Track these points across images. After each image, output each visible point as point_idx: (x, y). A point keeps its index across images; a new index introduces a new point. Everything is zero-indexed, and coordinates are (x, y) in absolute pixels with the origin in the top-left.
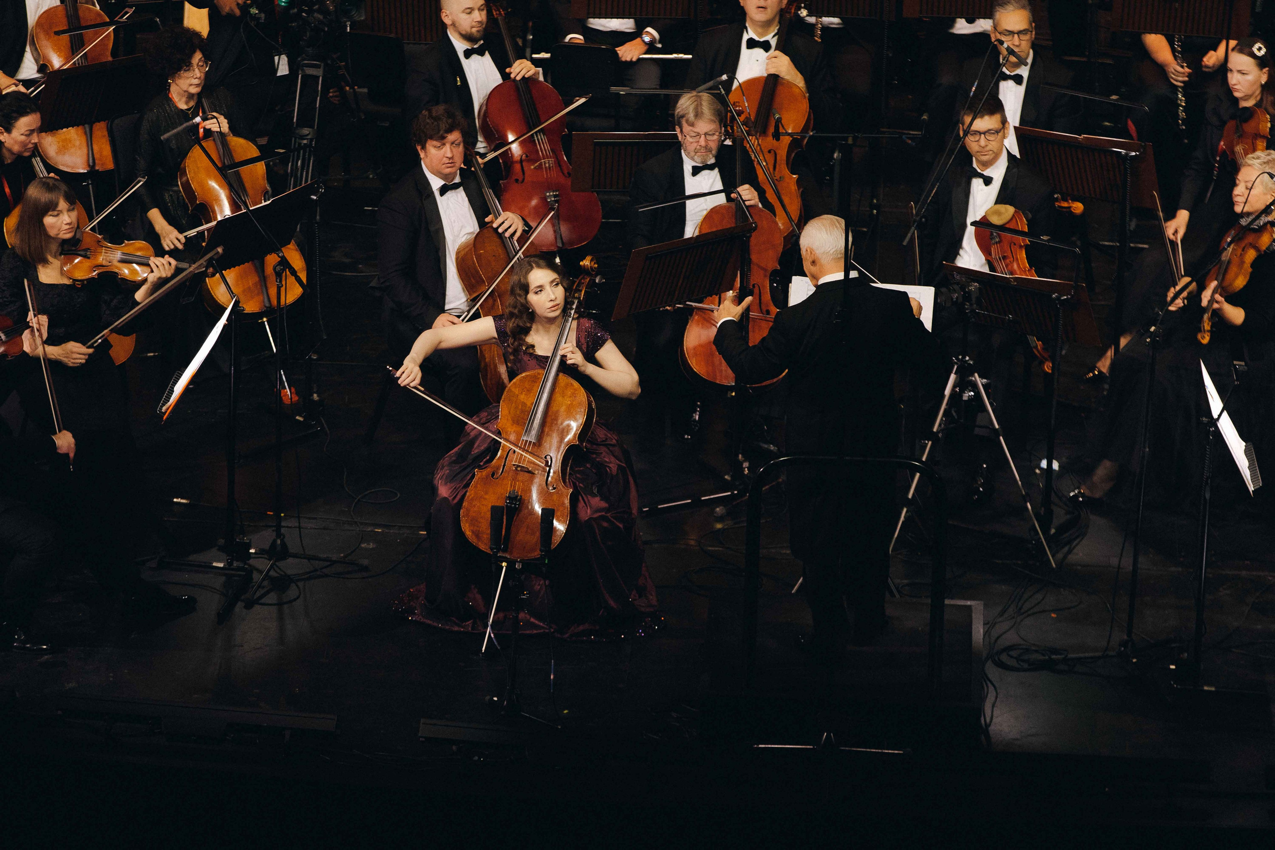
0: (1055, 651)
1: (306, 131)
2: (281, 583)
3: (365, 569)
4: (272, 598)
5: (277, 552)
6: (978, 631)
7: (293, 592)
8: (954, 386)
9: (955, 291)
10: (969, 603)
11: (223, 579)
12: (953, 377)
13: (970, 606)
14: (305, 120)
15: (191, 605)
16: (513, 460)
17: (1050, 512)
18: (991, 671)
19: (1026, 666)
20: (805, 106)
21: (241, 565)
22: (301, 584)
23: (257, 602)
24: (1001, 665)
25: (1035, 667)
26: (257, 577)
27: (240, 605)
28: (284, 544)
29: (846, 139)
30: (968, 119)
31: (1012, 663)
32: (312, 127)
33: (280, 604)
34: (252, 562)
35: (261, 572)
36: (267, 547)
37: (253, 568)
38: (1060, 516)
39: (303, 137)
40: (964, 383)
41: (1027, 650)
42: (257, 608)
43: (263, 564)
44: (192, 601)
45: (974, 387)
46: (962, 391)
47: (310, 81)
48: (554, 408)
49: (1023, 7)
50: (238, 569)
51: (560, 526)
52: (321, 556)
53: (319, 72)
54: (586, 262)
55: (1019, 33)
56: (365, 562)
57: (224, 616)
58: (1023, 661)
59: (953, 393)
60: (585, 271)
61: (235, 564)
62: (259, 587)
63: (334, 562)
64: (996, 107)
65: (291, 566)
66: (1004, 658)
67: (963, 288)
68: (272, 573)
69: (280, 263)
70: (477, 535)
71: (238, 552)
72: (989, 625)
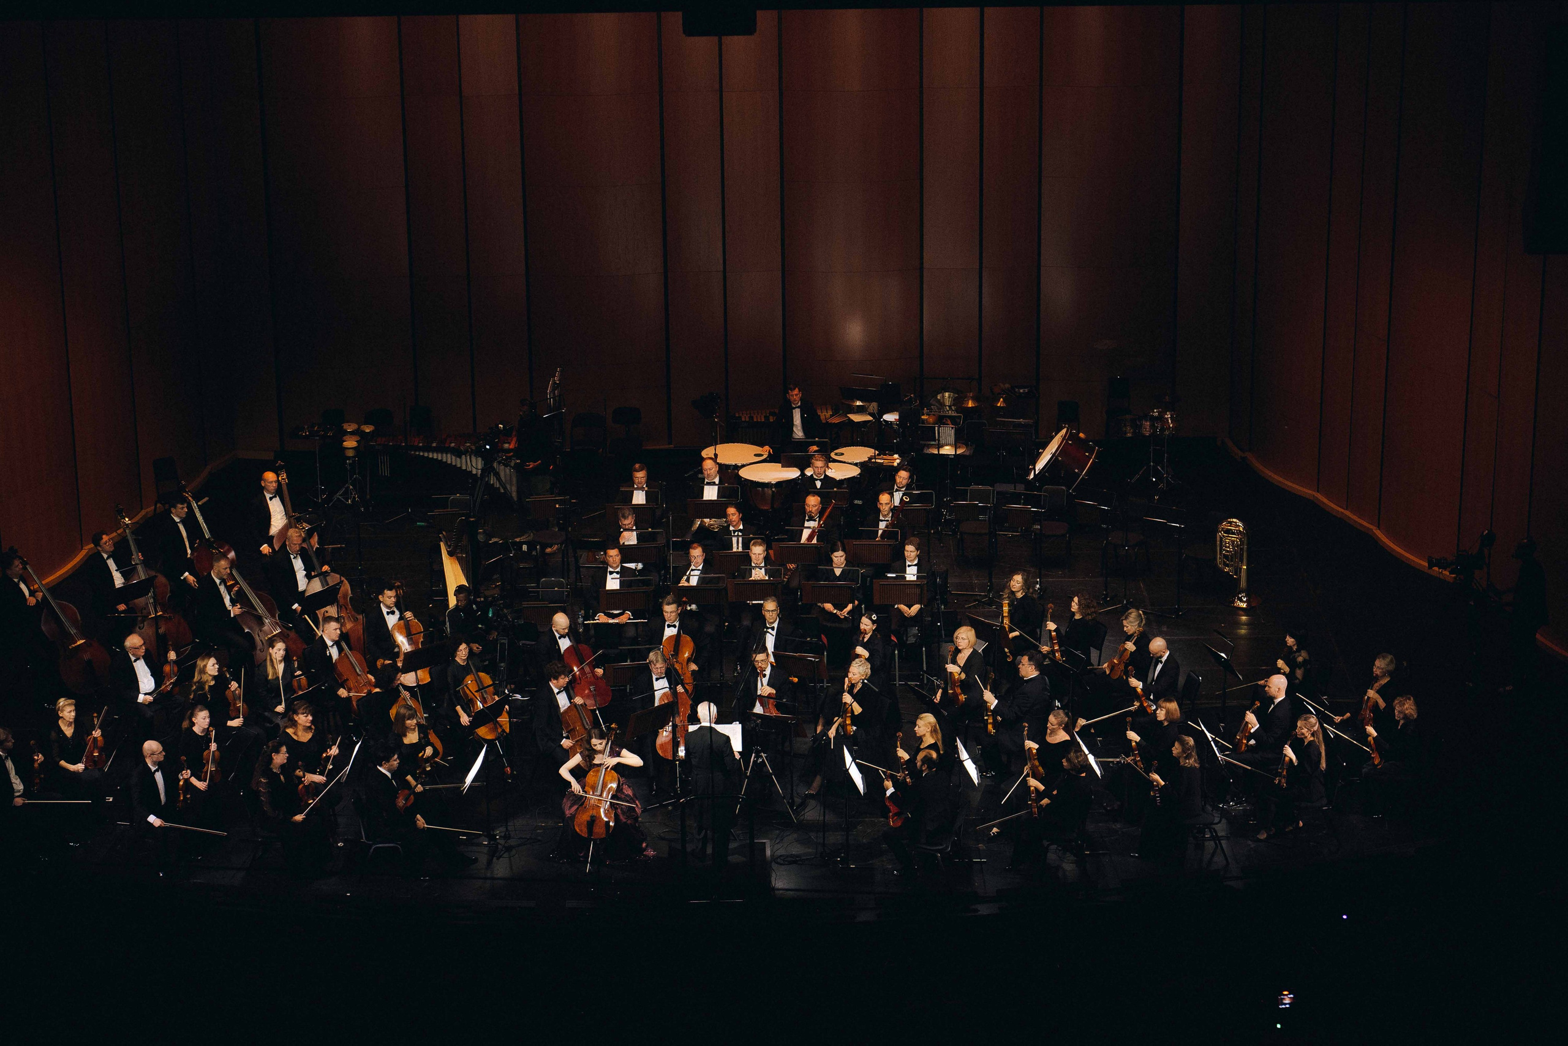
0: (797, 856)
1: (502, 664)
2: (509, 849)
3: (539, 841)
4: (506, 855)
5: (506, 837)
6: (768, 853)
7: (514, 852)
8: (754, 758)
9: (752, 724)
10: (764, 841)
11: (487, 848)
12: (753, 755)
13: (765, 843)
14: (502, 660)
15: (476, 860)
16: (592, 802)
17: (793, 801)
18: (774, 866)
19: (786, 863)
20: (692, 645)
21: (493, 842)
22: (517, 848)
23: (501, 857)
24: (778, 863)
25: (790, 863)
26: (500, 846)
27: (495, 858)
28: (509, 834)
29: (707, 684)
30: (754, 656)
31: (782, 862)
32: (504, 662)
33: (510, 858)
34: (498, 841)
35: (501, 844)
36: (503, 834)
37: (498, 843)
38: (798, 800)
39: (502, 667)
40: (758, 756)
41: (787, 856)
42: (501, 859)
43: (502, 842)
44: (476, 859)
45: (762, 756)
46: (757, 760)
47: (502, 644)
48: (605, 781)
49: (774, 601)
50: (493, 844)
51: (612, 824)
52: (523, 837)
53: (506, 641)
54: (613, 726)
55: (772, 611)
56: (539, 838)
57: (490, 863)
58: (786, 861)
59: (753, 761)
60: (613, 729)
61: (492, 843)
62: (502, 850)
63: (528, 839)
64: (764, 649)
65: (512, 842)
66: (779, 860)
67: (755, 721)
68: (506, 845)
69: (502, 731)
70: (581, 830)
71: (492, 838)
72: (772, 847)
